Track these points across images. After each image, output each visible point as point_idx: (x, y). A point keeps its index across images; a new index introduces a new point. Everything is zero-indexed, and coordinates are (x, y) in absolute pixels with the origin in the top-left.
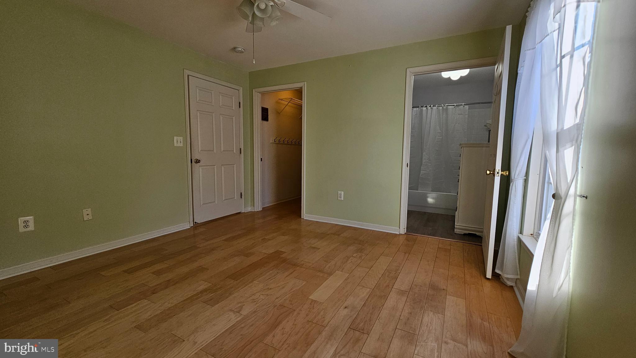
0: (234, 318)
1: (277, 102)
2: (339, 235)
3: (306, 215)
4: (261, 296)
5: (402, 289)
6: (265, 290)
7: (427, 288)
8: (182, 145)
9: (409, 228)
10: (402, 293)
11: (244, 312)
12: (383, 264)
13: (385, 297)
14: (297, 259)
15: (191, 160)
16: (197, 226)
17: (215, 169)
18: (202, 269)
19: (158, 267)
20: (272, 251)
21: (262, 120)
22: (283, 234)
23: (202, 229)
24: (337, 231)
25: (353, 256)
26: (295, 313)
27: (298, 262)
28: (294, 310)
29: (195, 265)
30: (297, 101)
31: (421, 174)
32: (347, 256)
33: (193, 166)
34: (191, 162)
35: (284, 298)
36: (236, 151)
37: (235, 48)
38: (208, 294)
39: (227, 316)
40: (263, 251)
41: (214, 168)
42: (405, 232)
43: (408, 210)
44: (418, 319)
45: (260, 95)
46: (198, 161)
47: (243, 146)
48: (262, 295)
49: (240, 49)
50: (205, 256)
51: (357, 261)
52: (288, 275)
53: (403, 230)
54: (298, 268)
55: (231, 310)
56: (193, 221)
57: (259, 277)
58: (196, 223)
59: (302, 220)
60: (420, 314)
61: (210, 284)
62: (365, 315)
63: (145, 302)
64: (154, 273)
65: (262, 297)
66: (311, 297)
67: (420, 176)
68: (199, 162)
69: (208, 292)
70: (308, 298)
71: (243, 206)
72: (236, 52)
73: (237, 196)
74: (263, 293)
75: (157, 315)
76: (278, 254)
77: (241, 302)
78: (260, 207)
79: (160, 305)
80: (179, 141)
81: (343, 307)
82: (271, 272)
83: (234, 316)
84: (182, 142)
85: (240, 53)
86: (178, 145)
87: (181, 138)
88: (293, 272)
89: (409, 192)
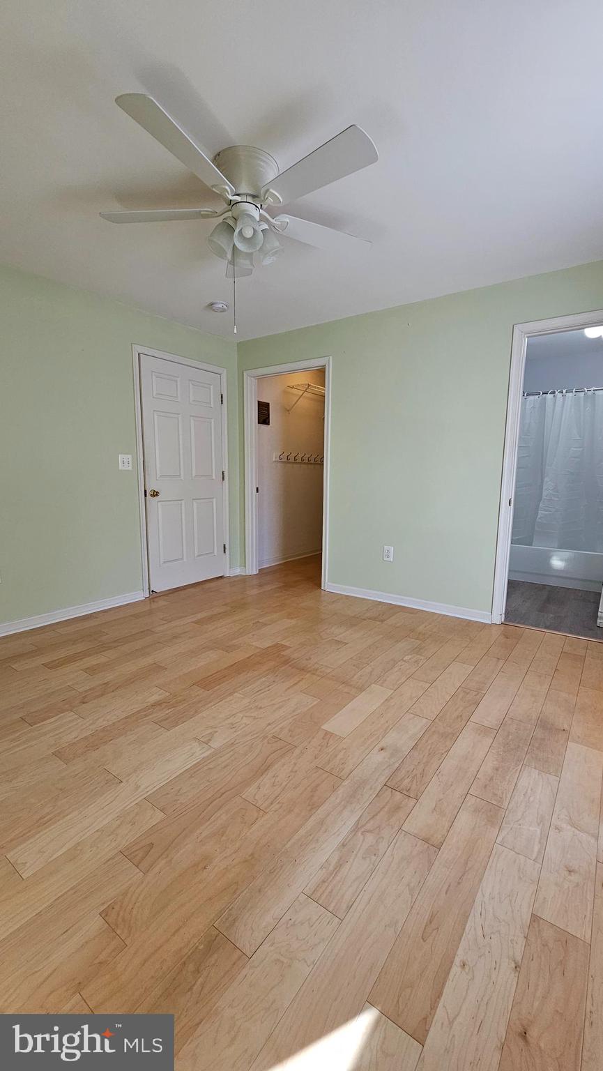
0: (199, 753)
1: (285, 392)
2: (382, 621)
3: (327, 583)
4: (244, 718)
5: (486, 723)
6: (251, 708)
7: (531, 725)
8: (130, 468)
9: (510, 614)
10: (484, 730)
11: (216, 744)
12: (457, 675)
13: (454, 736)
14: (307, 660)
15: (145, 491)
16: (156, 597)
17: (183, 505)
18: (157, 668)
19: (92, 661)
20: (267, 644)
21: (259, 423)
22: (289, 616)
23: (161, 603)
24: (379, 615)
25: (404, 659)
26: (297, 751)
27: (309, 666)
28: (296, 747)
29: (149, 660)
30: (317, 388)
31: (539, 516)
32: (392, 660)
33: (148, 502)
34: (146, 495)
35: (281, 726)
36: (216, 476)
37: (212, 304)
38: (163, 709)
39: (189, 747)
40: (254, 644)
41: (181, 504)
42: (503, 620)
43: (509, 580)
44: (509, 781)
45: (255, 381)
46: (155, 494)
47: (227, 468)
48: (246, 717)
49: (220, 306)
50: (163, 648)
51: (410, 668)
52: (292, 686)
53: (498, 616)
54: (308, 675)
55: (195, 739)
56: (149, 589)
57: (244, 687)
58: (153, 591)
59: (323, 592)
60: (514, 771)
61: (168, 694)
62: (416, 766)
63: (70, 716)
64: (85, 670)
65: (245, 720)
66: (325, 727)
67: (538, 520)
68: (157, 495)
69: (163, 706)
70: (320, 728)
71: (228, 566)
72: (214, 310)
73: (217, 550)
74: (247, 714)
75: (86, 738)
76: (278, 648)
77: (212, 727)
78: (254, 569)
79: (91, 722)
80: (126, 462)
81: (377, 748)
82: (264, 679)
83: (199, 749)
84: (130, 462)
85: (221, 312)
86: (124, 468)
87: (130, 456)
88: (299, 681)
89: (511, 547)
